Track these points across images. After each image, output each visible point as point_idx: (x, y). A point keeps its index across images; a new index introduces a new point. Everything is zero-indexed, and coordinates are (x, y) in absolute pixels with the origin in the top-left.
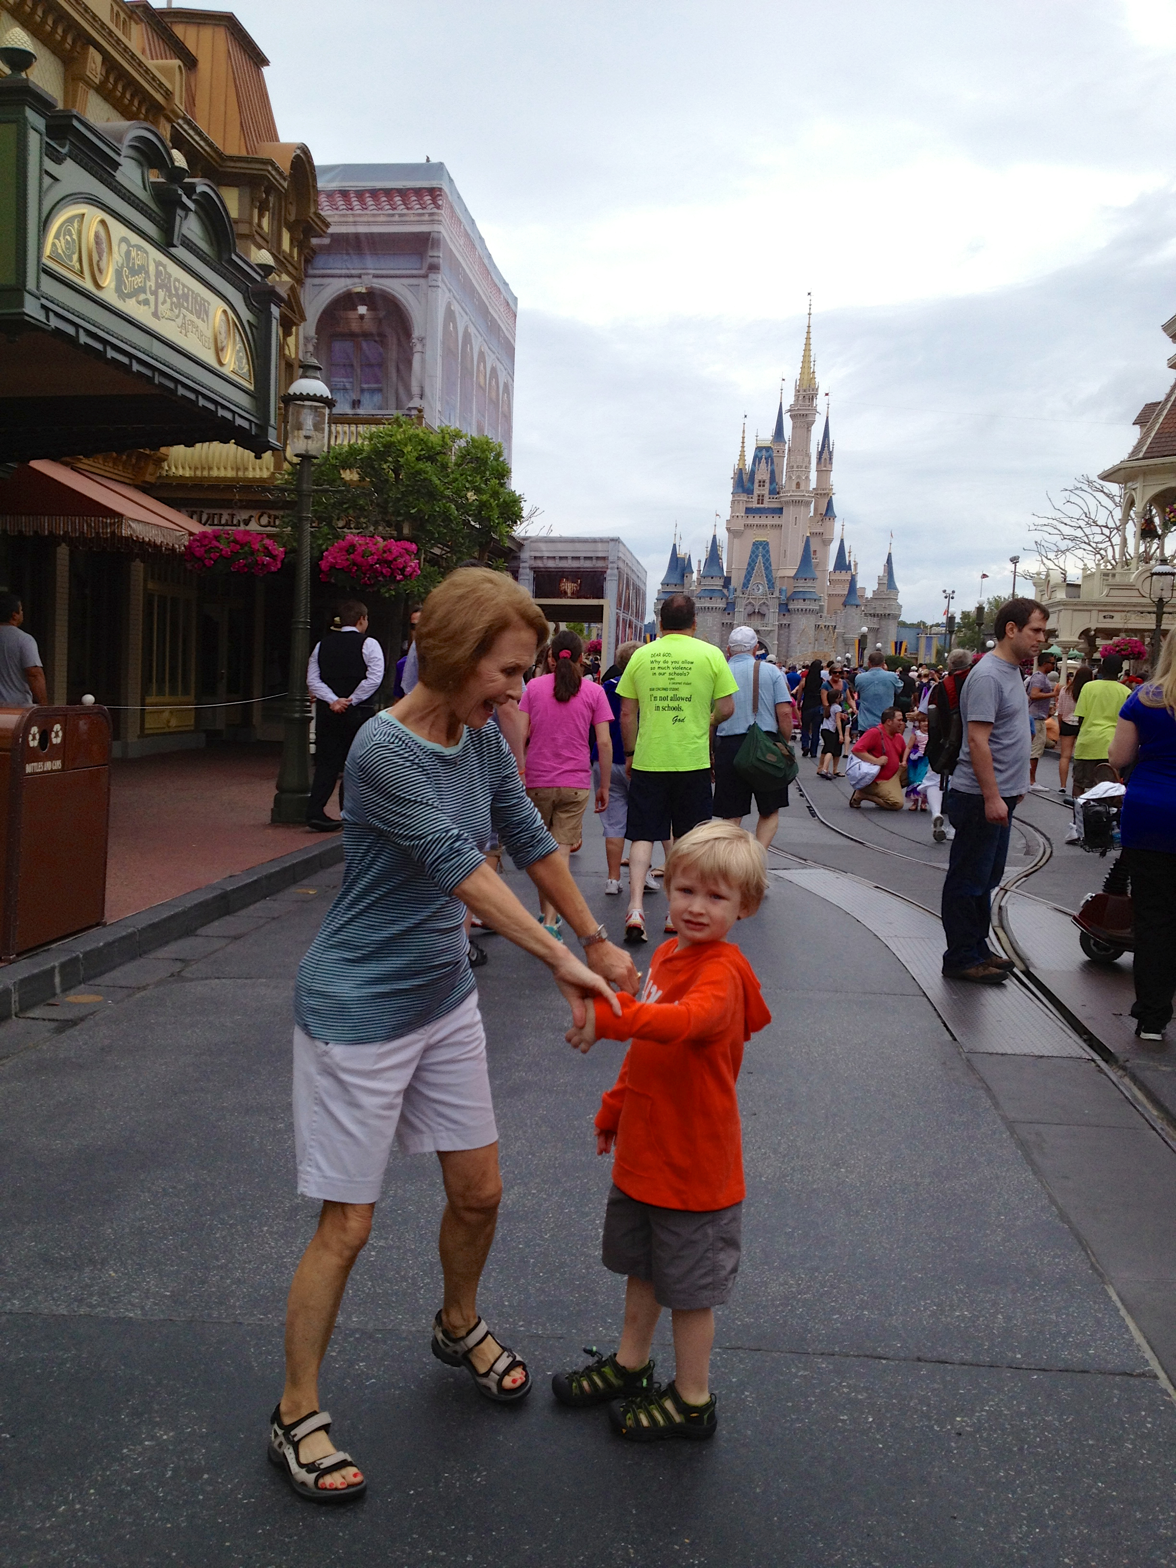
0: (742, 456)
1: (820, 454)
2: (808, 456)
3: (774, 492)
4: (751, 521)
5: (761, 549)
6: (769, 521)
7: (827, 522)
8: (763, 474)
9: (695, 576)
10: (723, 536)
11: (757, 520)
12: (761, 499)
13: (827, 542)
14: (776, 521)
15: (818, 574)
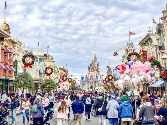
0: (89, 65)
1: (98, 65)
2: (96, 65)
3: (93, 69)
4: (90, 72)
5: (92, 76)
6: (92, 72)
7: (99, 73)
8: (91, 67)
9: (84, 79)
10: (87, 75)
11: (91, 72)
12: (91, 70)
13: (99, 75)
14: (93, 72)
15: (98, 78)
